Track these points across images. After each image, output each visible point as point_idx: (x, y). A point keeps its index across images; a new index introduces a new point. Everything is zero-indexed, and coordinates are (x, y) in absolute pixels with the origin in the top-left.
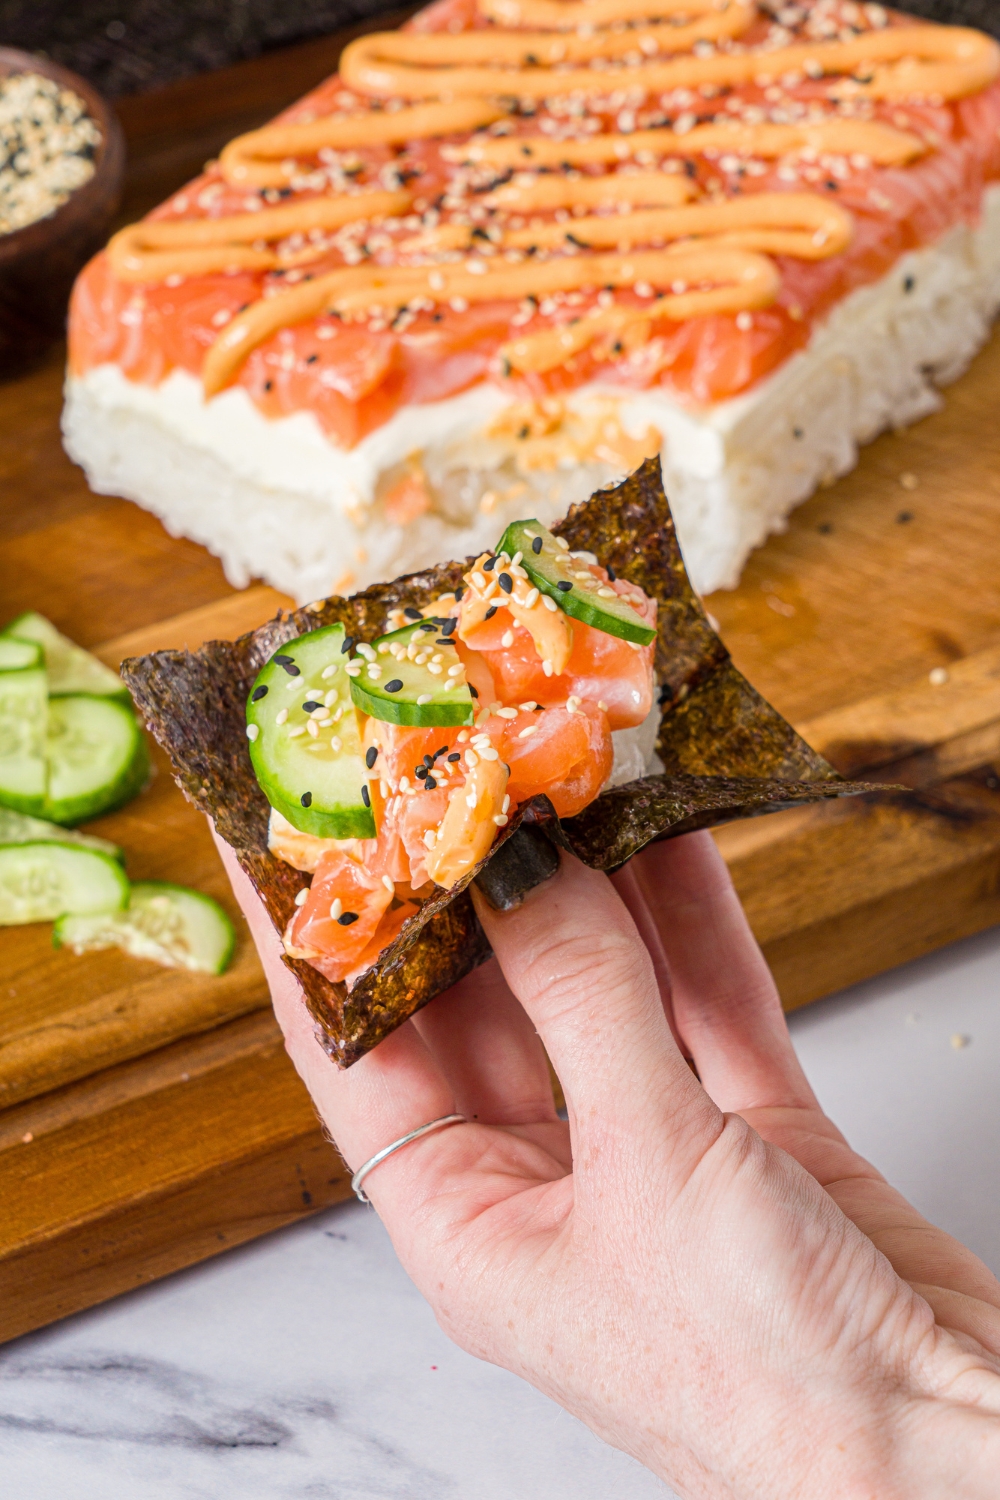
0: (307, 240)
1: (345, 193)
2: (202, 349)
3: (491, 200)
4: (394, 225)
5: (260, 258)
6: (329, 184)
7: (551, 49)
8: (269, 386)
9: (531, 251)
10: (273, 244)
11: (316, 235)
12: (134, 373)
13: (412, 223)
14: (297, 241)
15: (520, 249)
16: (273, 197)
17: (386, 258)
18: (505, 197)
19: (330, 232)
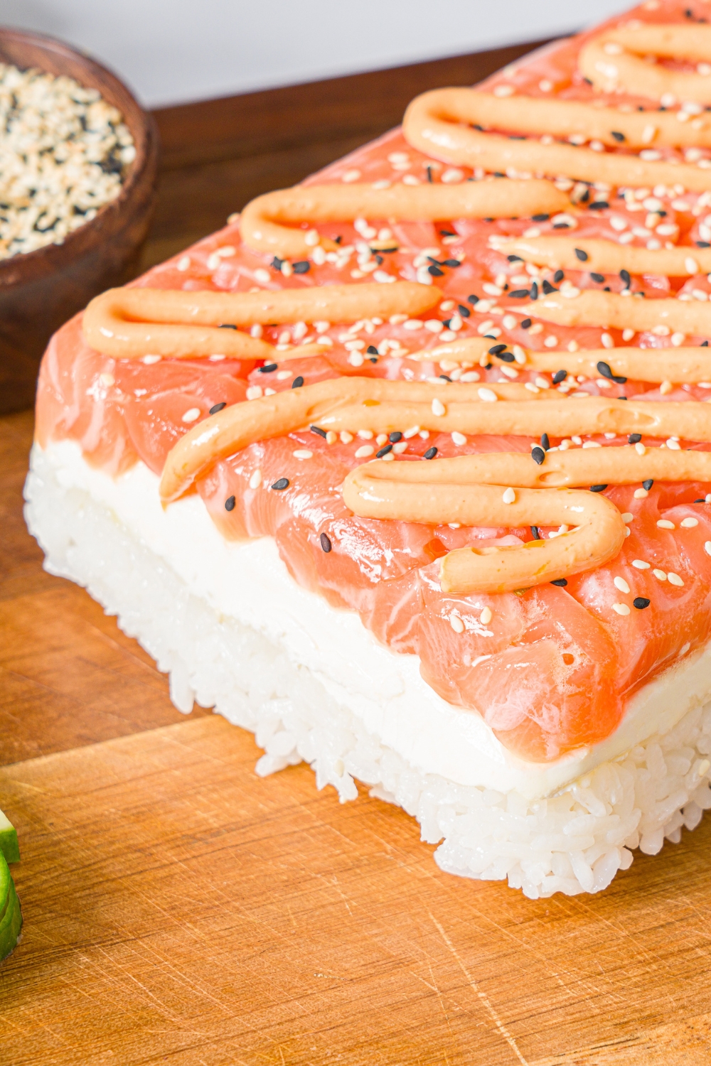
0: (311, 329)
1: (369, 277)
2: (168, 444)
3: (528, 310)
4: (413, 325)
5: (252, 346)
6: (353, 263)
7: (641, 129)
8: (231, 504)
9: (558, 379)
10: (270, 331)
11: (321, 326)
12: (95, 455)
13: (434, 326)
14: (300, 329)
15: (546, 374)
16: (286, 269)
17: (392, 366)
18: (545, 307)
19: (337, 325)
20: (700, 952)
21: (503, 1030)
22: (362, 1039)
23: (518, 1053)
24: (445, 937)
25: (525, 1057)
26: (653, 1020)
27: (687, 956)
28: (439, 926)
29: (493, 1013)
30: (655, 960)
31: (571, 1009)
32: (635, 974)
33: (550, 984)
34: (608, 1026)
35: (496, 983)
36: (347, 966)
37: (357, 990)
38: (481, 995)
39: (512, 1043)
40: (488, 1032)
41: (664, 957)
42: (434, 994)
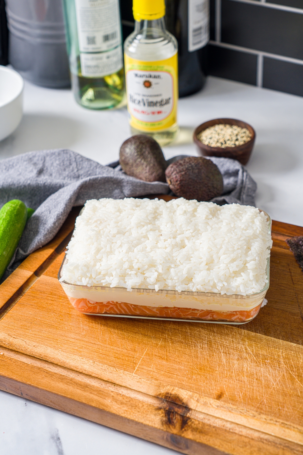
20: (175, 376)
21: (137, 368)
22: (118, 357)
23: (134, 372)
24: (145, 352)
25: (135, 373)
26: (156, 380)
27: (173, 375)
28: (146, 350)
29: (138, 365)
30: (168, 372)
31: (148, 371)
32: (162, 373)
33: (150, 366)
34: (150, 377)
35: (143, 362)
36: (128, 347)
37: (126, 351)
38: (140, 362)
39: (135, 370)
40: (134, 367)
41: (169, 373)
42: (134, 358)
